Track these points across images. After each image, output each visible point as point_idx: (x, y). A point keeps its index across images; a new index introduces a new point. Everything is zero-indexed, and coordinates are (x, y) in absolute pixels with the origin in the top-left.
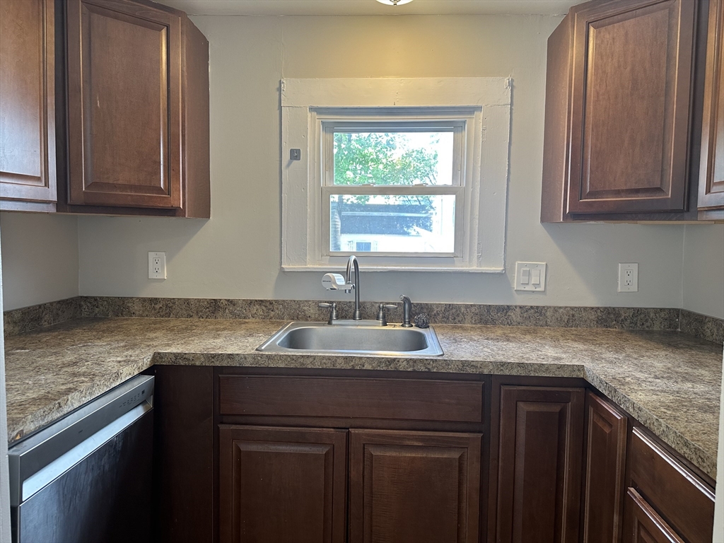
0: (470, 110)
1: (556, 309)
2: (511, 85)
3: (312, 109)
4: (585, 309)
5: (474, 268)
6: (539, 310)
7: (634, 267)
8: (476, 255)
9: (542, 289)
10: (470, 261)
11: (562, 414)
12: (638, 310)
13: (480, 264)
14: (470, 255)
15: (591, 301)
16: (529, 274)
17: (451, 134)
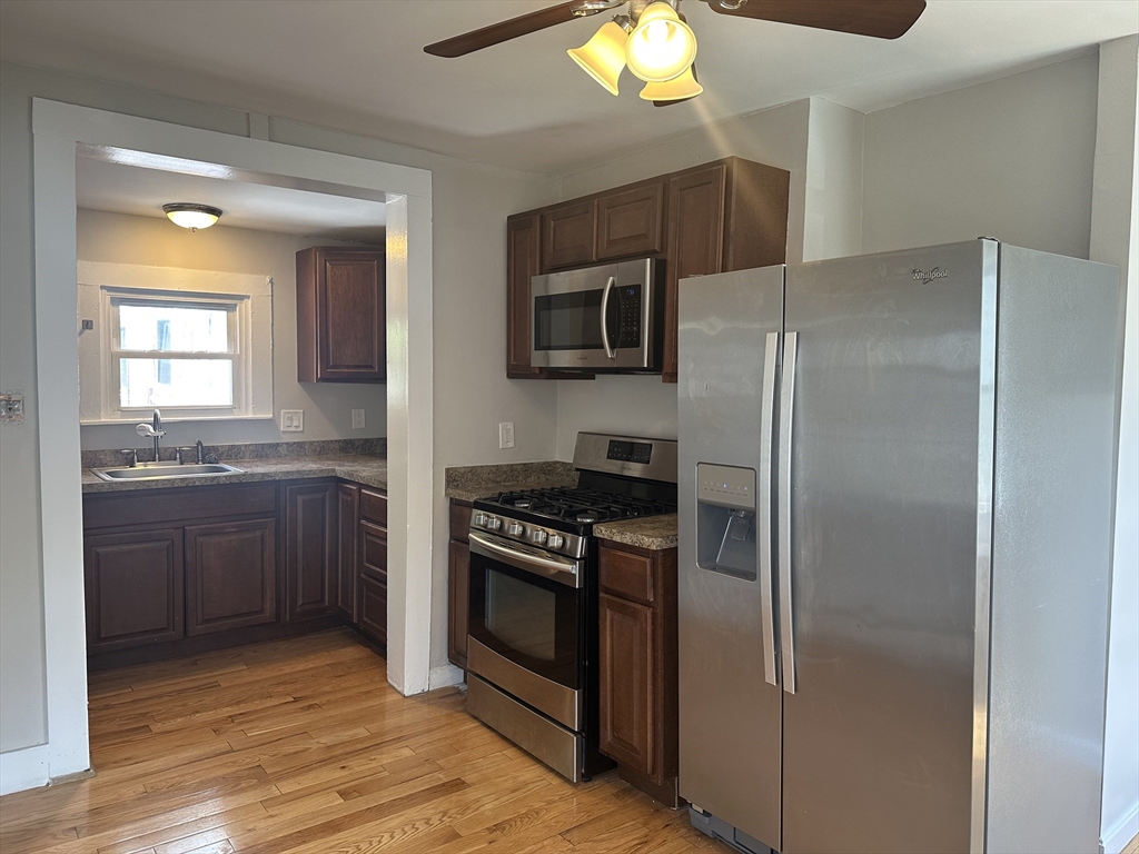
0: (241, 298)
1: (312, 443)
2: (271, 281)
3: (102, 287)
4: (331, 441)
5: (250, 416)
6: (301, 445)
7: (363, 411)
8: (251, 406)
9: (301, 429)
10: (246, 411)
11: (324, 498)
12: (366, 440)
13: (254, 413)
14: (246, 406)
15: (335, 436)
16: (291, 419)
17: (225, 312)
